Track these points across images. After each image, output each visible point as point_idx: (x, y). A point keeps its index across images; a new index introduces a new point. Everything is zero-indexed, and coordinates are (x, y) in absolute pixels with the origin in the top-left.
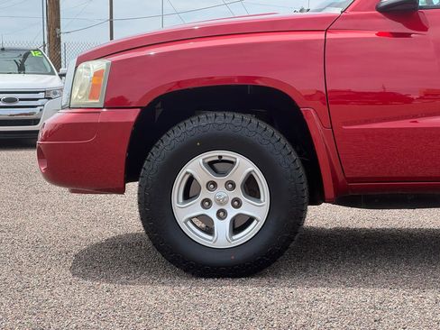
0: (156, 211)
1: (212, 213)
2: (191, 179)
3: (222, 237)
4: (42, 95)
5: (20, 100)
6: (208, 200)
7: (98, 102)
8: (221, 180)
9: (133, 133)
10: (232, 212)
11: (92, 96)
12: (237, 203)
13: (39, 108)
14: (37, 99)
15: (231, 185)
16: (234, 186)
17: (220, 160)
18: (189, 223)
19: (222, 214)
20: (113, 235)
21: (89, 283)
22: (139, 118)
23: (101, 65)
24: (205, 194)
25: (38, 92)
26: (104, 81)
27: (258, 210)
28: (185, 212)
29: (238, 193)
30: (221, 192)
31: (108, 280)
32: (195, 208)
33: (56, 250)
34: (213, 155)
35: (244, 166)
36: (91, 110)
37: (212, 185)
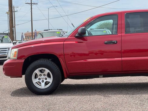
0: (29, 81)
1: (41, 81)
2: (36, 74)
3: (43, 86)
4: (8, 49)
5: (1, 51)
6: (40, 78)
7: (16, 58)
8: (42, 74)
9: (24, 65)
10: (45, 81)
11: (14, 56)
12: (46, 79)
13: (7, 53)
14: (6, 51)
16: (45, 75)
17: (42, 70)
18: (36, 83)
19: (43, 81)
20: (22, 87)
21: (14, 97)
22: (25, 61)
23: (16, 50)
24: (39, 77)
25: (6, 49)
26: (17, 54)
27: (50, 80)
28: (35, 81)
29: (46, 77)
30: (43, 77)
31: (19, 96)
32: (37, 80)
33: (8, 91)
34: (41, 69)
35: (47, 71)
36: (14, 60)
37: (41, 75)
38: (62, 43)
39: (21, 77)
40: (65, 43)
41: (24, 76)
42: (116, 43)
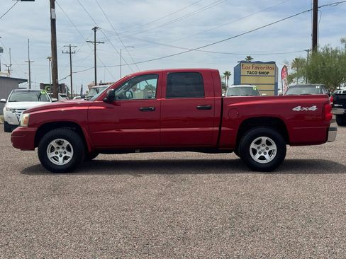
0: (42, 156)
1: (58, 155)
2: (52, 147)
3: (61, 162)
6: (57, 152)
7: (26, 125)
8: (60, 147)
9: (36, 134)
10: (64, 155)
11: (24, 123)
12: (65, 153)
15: (63, 148)
18: (52, 158)
19: (61, 156)
22: (37, 131)
23: (27, 115)
24: (56, 150)
26: (27, 120)
27: (70, 155)
28: (50, 155)
29: (65, 150)
30: (61, 150)
34: (59, 140)
35: (66, 143)
36: (24, 128)
37: (58, 148)
38: (86, 108)
39: (34, 150)
40: (90, 108)
41: (36, 149)
42: (154, 110)
